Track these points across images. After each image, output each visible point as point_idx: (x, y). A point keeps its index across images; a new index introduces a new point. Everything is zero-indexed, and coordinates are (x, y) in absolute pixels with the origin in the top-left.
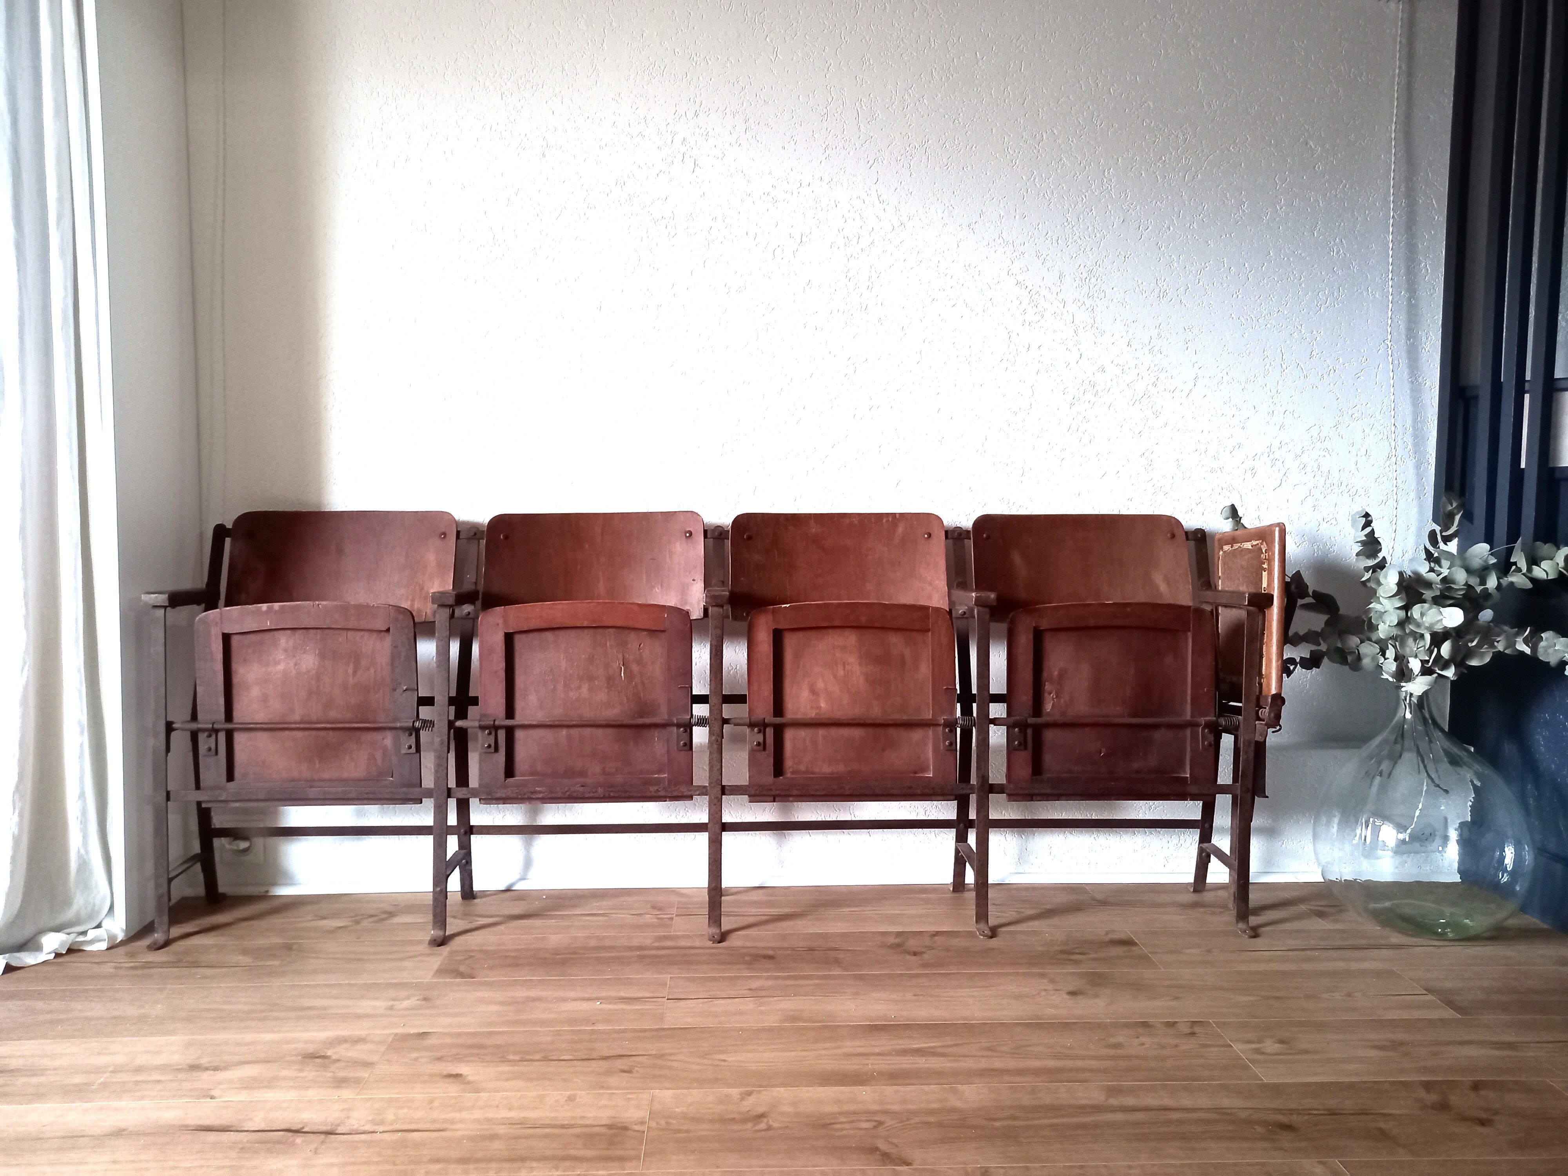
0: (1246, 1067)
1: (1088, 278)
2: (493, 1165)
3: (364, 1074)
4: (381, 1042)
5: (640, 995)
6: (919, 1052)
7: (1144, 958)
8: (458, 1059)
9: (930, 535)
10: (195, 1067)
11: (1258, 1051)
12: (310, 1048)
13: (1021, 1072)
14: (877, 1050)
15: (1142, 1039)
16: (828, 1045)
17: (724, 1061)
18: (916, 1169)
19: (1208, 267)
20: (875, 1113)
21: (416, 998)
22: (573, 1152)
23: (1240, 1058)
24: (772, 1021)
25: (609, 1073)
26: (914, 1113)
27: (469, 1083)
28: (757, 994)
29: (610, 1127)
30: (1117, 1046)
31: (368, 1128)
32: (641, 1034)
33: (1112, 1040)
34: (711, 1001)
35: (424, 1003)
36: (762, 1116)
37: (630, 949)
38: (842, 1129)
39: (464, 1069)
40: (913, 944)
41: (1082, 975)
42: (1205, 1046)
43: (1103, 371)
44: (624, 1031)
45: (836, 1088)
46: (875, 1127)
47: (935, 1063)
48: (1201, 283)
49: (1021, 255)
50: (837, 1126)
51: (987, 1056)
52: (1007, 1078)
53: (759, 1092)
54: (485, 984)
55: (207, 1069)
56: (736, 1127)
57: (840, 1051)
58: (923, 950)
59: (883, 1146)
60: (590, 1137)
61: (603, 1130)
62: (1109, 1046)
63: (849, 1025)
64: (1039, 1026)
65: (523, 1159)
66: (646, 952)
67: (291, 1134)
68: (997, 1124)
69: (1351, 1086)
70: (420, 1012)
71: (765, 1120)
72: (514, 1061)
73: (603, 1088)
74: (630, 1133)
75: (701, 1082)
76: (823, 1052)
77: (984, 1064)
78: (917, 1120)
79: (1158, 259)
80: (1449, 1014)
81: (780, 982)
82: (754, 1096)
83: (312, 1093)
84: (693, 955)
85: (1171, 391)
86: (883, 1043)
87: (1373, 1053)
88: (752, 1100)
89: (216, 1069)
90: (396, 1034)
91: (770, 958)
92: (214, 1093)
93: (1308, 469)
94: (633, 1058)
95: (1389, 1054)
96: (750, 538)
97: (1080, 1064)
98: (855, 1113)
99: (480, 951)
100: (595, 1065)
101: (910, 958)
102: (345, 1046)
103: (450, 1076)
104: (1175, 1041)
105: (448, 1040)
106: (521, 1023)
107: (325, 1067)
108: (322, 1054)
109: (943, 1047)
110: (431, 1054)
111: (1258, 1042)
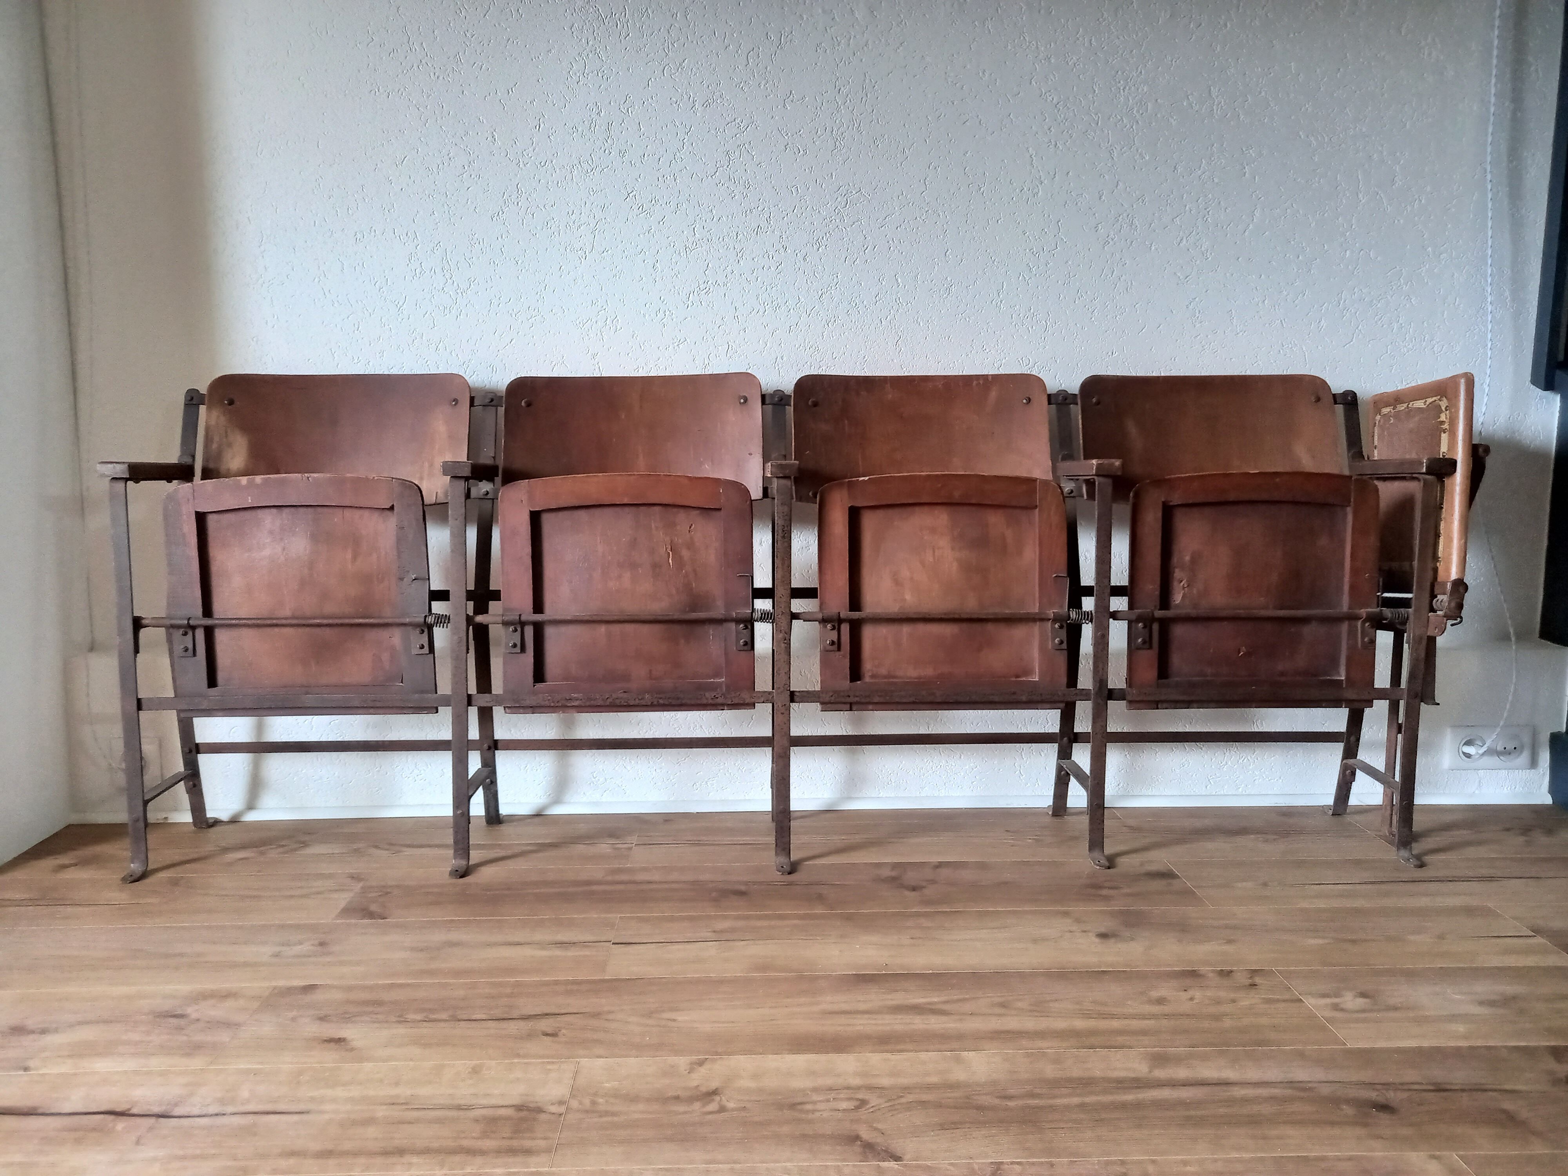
0: (1324, 1028)
2: (362, 1160)
3: (224, 1036)
4: (256, 998)
5: (581, 938)
6: (918, 1009)
7: (1188, 894)
8: (346, 1018)
10: (17, 1030)
11: (1336, 1007)
12: (167, 1005)
13: (1041, 1035)
14: (862, 1007)
15: (1190, 993)
16: (803, 1000)
17: (674, 1020)
18: (905, 1166)
20: (858, 1088)
21: (311, 943)
22: (466, 1143)
23: (1314, 1017)
24: (737, 970)
25: (530, 1036)
26: (907, 1089)
27: (352, 1049)
28: (722, 937)
29: (519, 1108)
30: (1161, 1001)
31: (212, 1110)
32: (574, 987)
33: (1155, 994)
34: (666, 946)
35: (319, 948)
36: (715, 1092)
37: (576, 883)
38: (813, 1111)
39: (350, 1032)
40: (911, 877)
41: (1113, 914)
42: (1269, 1001)
43: (1144, 203)
44: (556, 983)
45: (809, 1057)
46: (857, 1108)
47: (935, 1023)
48: (1262, 95)
50: (809, 1107)
51: (1000, 1015)
52: (1024, 1042)
53: (714, 1061)
54: (397, 925)
55: (33, 1032)
56: (681, 1108)
57: (816, 1008)
58: (924, 884)
59: (865, 1134)
60: (491, 1124)
61: (510, 1112)
62: (1151, 1002)
63: (830, 976)
64: (1063, 976)
65: (401, 1152)
66: (595, 888)
67: (112, 1117)
68: (1011, 1104)
69: (1458, 1053)
70: (312, 959)
71: (717, 1098)
72: (414, 1021)
73: (518, 1056)
74: (543, 1117)
75: (639, 1049)
76: (798, 1010)
77: (994, 1024)
78: (910, 1098)
81: (751, 923)
82: (707, 1066)
83: (154, 1063)
84: (651, 890)
86: (873, 997)
87: (1482, 1010)
88: (703, 1070)
89: (44, 1032)
90: (275, 988)
91: (741, 894)
92: (31, 1064)
93: (1385, 322)
94: (562, 1018)
95: (1501, 1011)
97: (1115, 1024)
98: (830, 1089)
99: (400, 887)
100: (513, 1027)
101: (907, 893)
102: (211, 1002)
103: (331, 1040)
104: (1232, 995)
105: (338, 996)
106: (431, 973)
107: (180, 1029)
108: (179, 1012)
109: (945, 1002)
110: (314, 1012)
111: (1337, 995)
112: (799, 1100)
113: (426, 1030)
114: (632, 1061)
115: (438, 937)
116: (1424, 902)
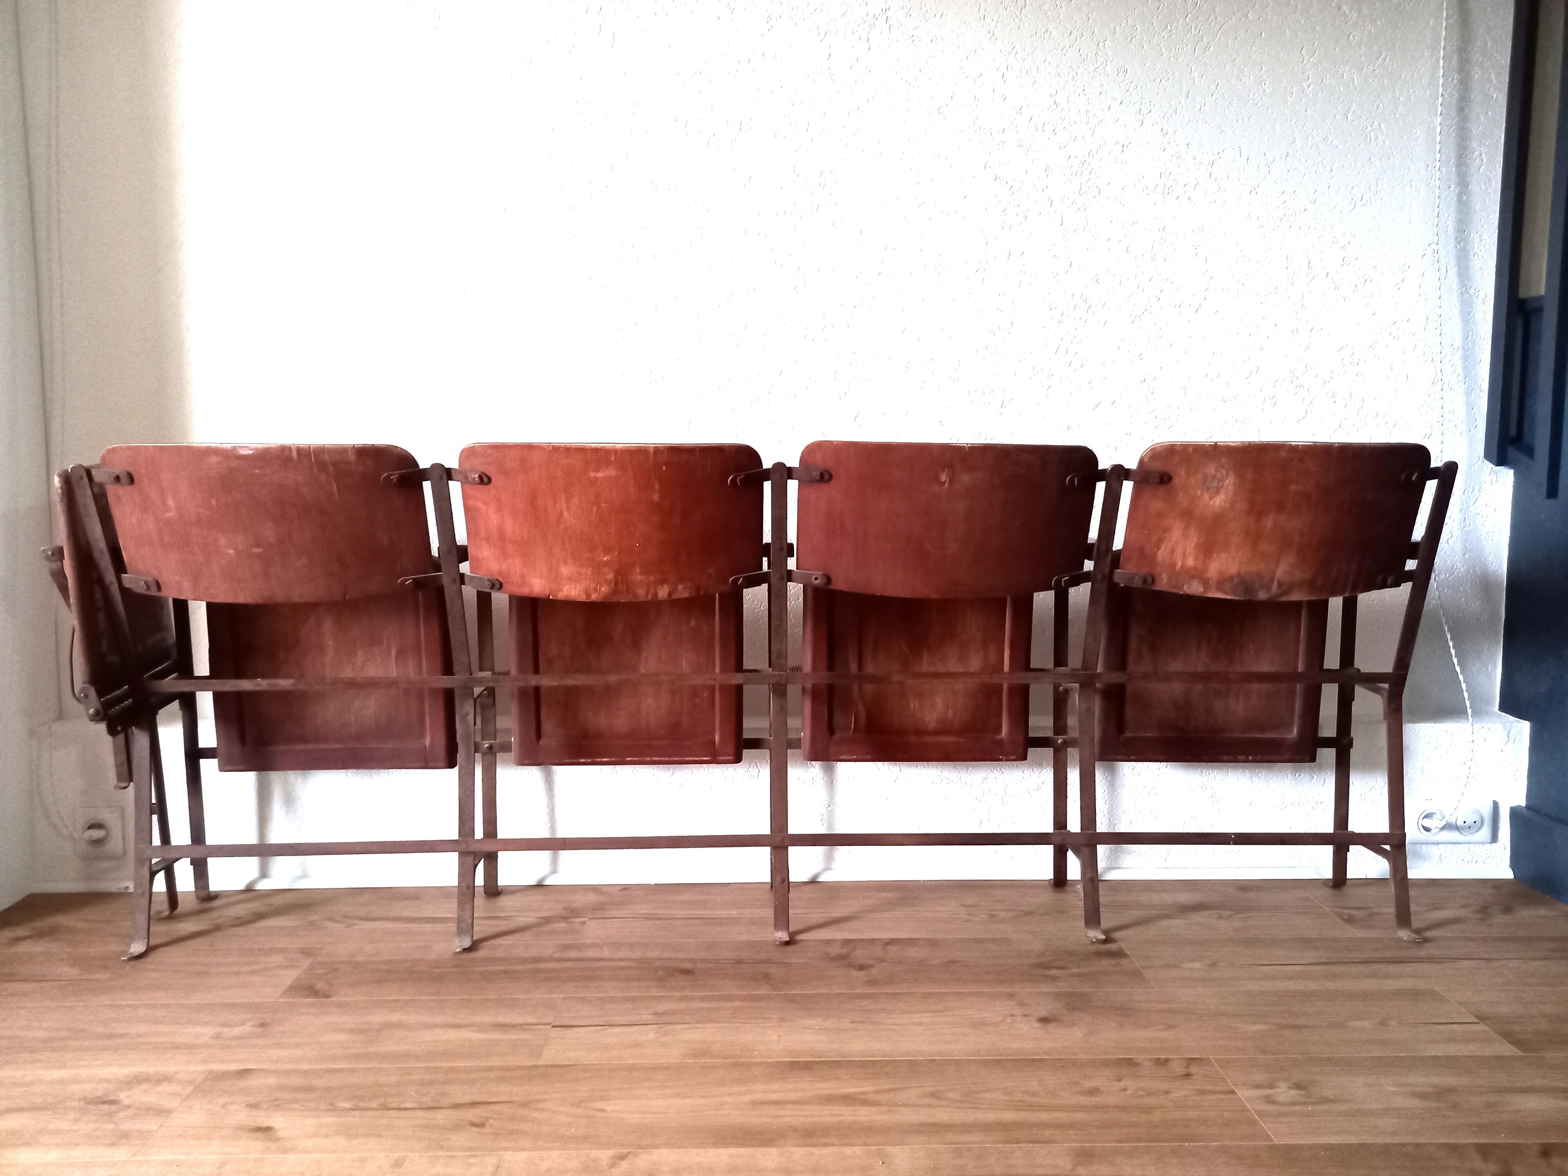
0: (1252, 1123)
3: (150, 1124)
4: (190, 1082)
5: (521, 1020)
6: (848, 1099)
7: (1136, 974)
8: (277, 1105)
11: (1269, 1100)
12: (100, 1090)
13: (969, 1128)
14: (794, 1096)
15: (1122, 1084)
16: (735, 1089)
17: (602, 1110)
21: (251, 1024)
23: (1245, 1110)
24: (674, 1054)
25: (457, 1127)
27: (278, 1139)
28: (663, 1020)
30: (1093, 1092)
32: (509, 1073)
33: (1088, 1084)
34: (603, 1030)
35: (259, 1030)
37: (524, 961)
39: (278, 1121)
40: (860, 955)
41: (1058, 996)
42: (1203, 1092)
43: (1097, 282)
44: (490, 1069)
45: (733, 1151)
47: (864, 1115)
49: (1001, 144)
51: (930, 1106)
52: (950, 1137)
53: (636, 1155)
54: (340, 1005)
57: (747, 1098)
58: (871, 962)
62: (1083, 1093)
63: (765, 1063)
64: (998, 1063)
66: (543, 965)
69: (1385, 1151)
70: (251, 1041)
72: (344, 1110)
73: (441, 1148)
75: (564, 1141)
76: (728, 1099)
77: (924, 1116)
80: (1506, 1049)
81: (695, 1004)
82: (630, 1159)
83: (78, 1154)
84: (599, 968)
85: (1177, 306)
87: (1415, 1103)
90: (211, 1072)
91: (688, 972)
93: (1338, 398)
94: (492, 1107)
95: (1434, 1105)
97: (1044, 1116)
99: (349, 963)
100: (441, 1116)
101: (855, 973)
102: (144, 1087)
103: (259, 1129)
104: (1165, 1086)
105: (272, 1080)
106: (367, 1057)
107: (110, 1114)
108: (112, 1098)
109: (877, 1092)
110: (246, 1099)
111: (1272, 1086)
113: (354, 1119)
114: (555, 1154)
115: (378, 1018)
116: (1371, 984)
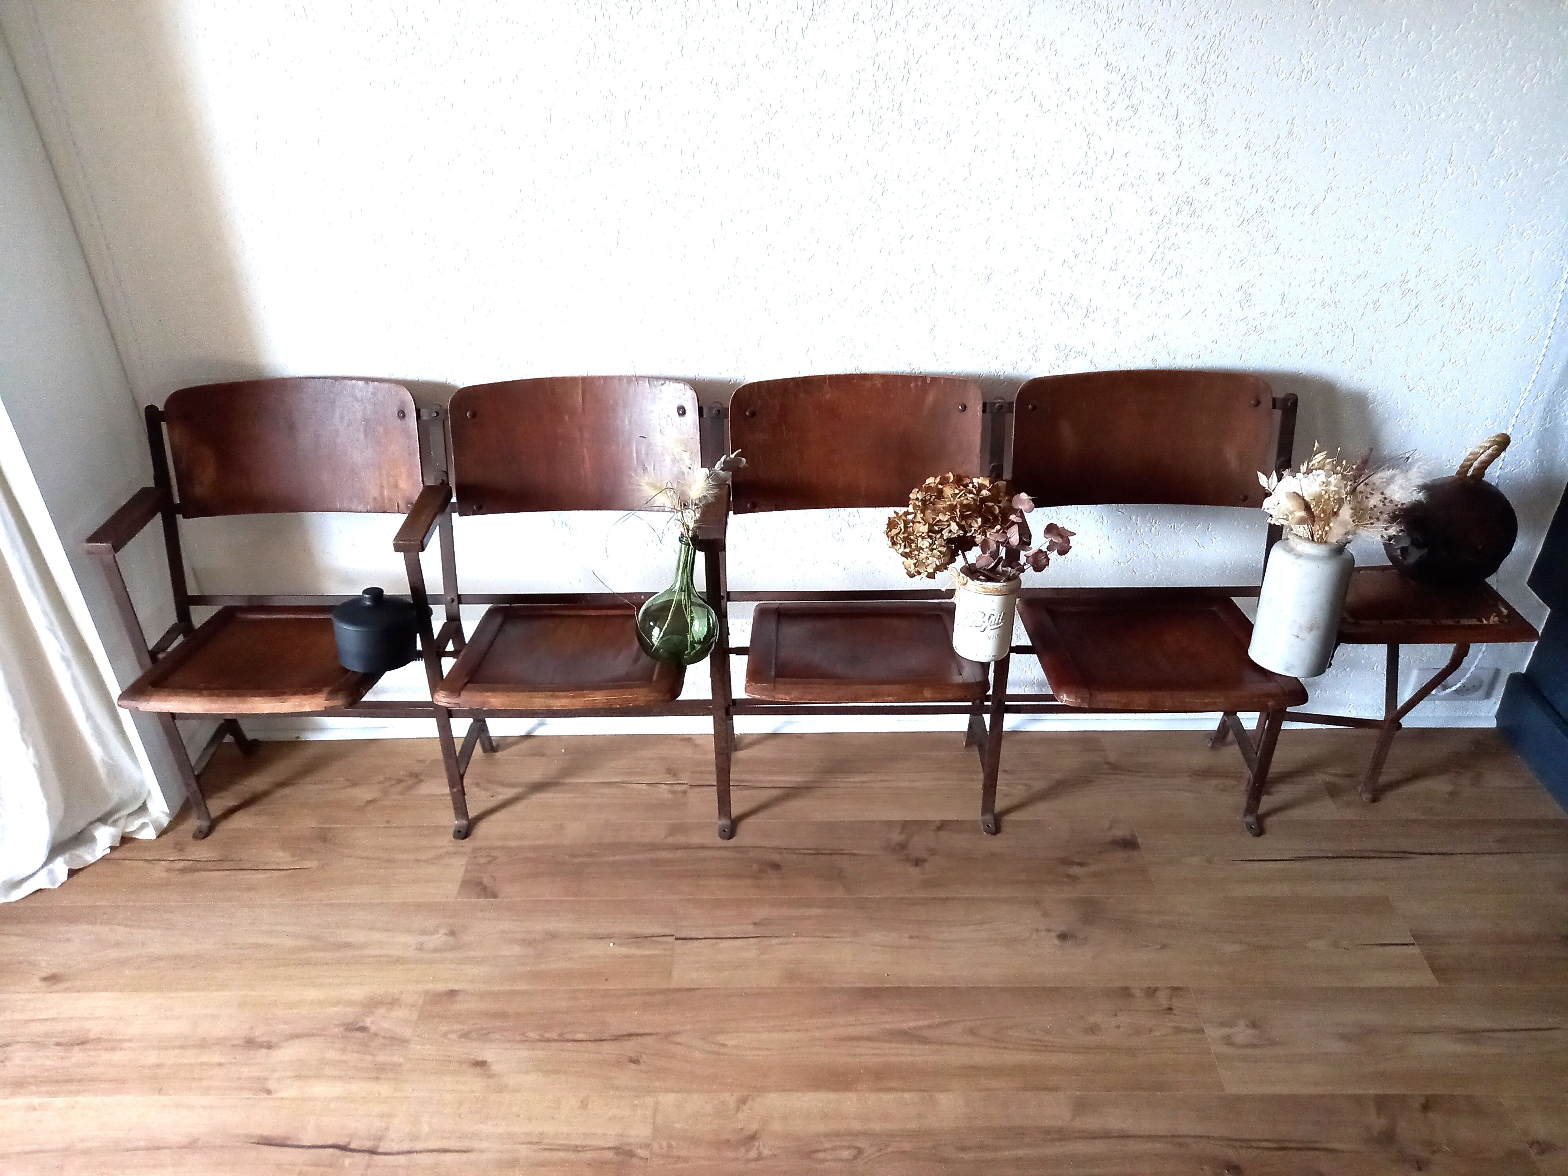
0: (1212, 1067)
1: (1206, 54)
3: (400, 1057)
4: (414, 1006)
5: (650, 930)
7: (1143, 873)
8: (484, 1036)
9: (965, 408)
10: (251, 1043)
11: (1228, 1041)
12: (351, 1014)
14: (866, 1031)
15: (1119, 1019)
16: (822, 1021)
17: (724, 1045)
19: (1378, 34)
20: (857, 1135)
21: (443, 931)
23: (1209, 1053)
24: (772, 977)
25: (620, 1062)
26: (892, 1136)
27: (492, 1076)
28: (760, 932)
29: (617, 1150)
30: (1093, 1029)
31: (405, 1143)
32: (650, 998)
33: (1091, 1019)
34: (717, 944)
35: (451, 939)
36: (753, 1137)
38: (824, 1161)
39: (488, 1054)
40: (916, 844)
41: (1076, 903)
42: (1178, 1030)
44: (634, 993)
46: (855, 1158)
47: (919, 1053)
48: (1362, 57)
50: (821, 1155)
51: (969, 1044)
52: (983, 1082)
53: (754, 1097)
54: (507, 907)
55: (261, 1046)
56: (730, 1154)
58: (925, 854)
60: (599, 1167)
61: (610, 1155)
62: (1086, 1029)
63: (843, 990)
66: (658, 854)
67: (339, 1152)
68: (966, 1156)
69: (1307, 1102)
70: (448, 955)
71: (756, 1143)
72: (534, 1041)
73: (612, 1087)
74: (635, 1161)
75: (701, 1082)
76: (818, 1034)
77: (965, 1057)
78: (894, 1147)
79: (1309, 24)
80: (1426, 978)
81: (784, 911)
82: (749, 1104)
83: (355, 1088)
84: (703, 859)
86: (874, 1019)
87: (1339, 1047)
88: (746, 1111)
89: (269, 1046)
90: (427, 993)
91: (777, 866)
92: (271, 1085)
93: (1448, 301)
94: (642, 1040)
95: (1354, 1048)
96: (753, 414)
97: (1055, 1058)
98: (838, 1135)
100: (606, 1050)
101: (912, 870)
102: (382, 1011)
103: (476, 1063)
104: (1151, 1022)
105: (474, 1005)
106: (539, 976)
107: (366, 1044)
108: (362, 1024)
109: (930, 1027)
110: (459, 1027)
111: (1231, 1025)
112: (814, 1148)
114: (695, 1096)
116: (1336, 889)
